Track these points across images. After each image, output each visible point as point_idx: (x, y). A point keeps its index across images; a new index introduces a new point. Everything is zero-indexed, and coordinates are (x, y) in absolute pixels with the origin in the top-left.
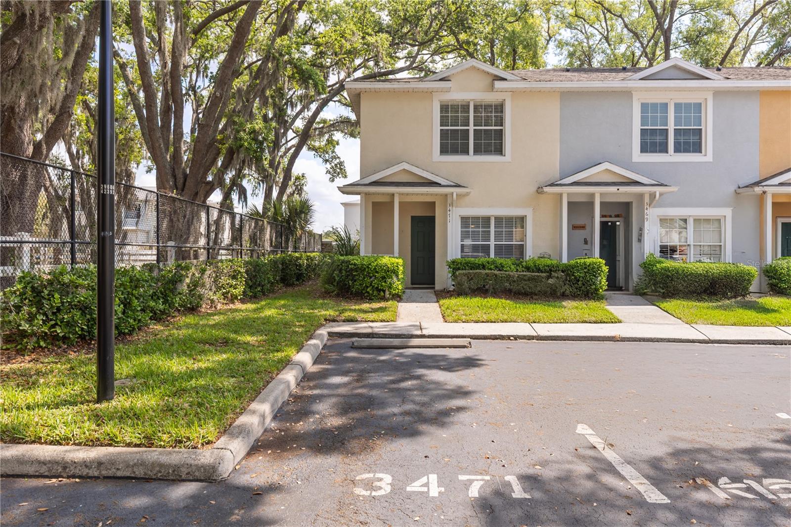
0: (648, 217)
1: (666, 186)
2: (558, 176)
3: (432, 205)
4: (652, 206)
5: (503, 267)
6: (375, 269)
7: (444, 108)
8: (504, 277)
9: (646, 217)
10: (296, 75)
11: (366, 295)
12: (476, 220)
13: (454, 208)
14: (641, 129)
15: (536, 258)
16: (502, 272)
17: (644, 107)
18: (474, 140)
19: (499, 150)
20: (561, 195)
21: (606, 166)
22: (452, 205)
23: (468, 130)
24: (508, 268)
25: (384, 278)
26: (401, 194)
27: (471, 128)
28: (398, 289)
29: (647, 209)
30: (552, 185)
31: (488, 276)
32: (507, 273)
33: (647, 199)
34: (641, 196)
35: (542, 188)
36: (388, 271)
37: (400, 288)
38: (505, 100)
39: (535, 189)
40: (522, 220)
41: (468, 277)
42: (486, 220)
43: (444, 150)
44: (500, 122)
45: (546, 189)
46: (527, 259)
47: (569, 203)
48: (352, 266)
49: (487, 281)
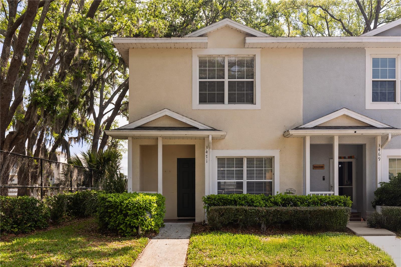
0: (380, 157)
1: (397, 129)
2: (301, 121)
3: (192, 148)
4: (384, 147)
5: (253, 202)
6: (127, 206)
7: (202, 63)
8: (254, 212)
9: (378, 157)
10: (91, 47)
11: (119, 231)
12: (230, 160)
13: (211, 150)
14: (373, 81)
15: (283, 194)
16: (251, 208)
17: (375, 62)
18: (229, 91)
19: (251, 100)
20: (304, 138)
21: (344, 112)
22: (208, 147)
23: (224, 82)
24: (258, 204)
25: (136, 215)
26: (164, 138)
27: (226, 80)
28: (151, 226)
29: (379, 150)
30: (297, 128)
31: (238, 211)
32: (257, 208)
33: (379, 141)
34: (374, 139)
35: (288, 131)
36: (141, 208)
37: (153, 225)
38: (255, 55)
39: (282, 133)
40: (270, 160)
41: (220, 213)
42: (240, 161)
43: (203, 100)
44: (252, 75)
45: (292, 132)
46: (275, 194)
47: (312, 146)
48: (108, 203)
49: (238, 216)
